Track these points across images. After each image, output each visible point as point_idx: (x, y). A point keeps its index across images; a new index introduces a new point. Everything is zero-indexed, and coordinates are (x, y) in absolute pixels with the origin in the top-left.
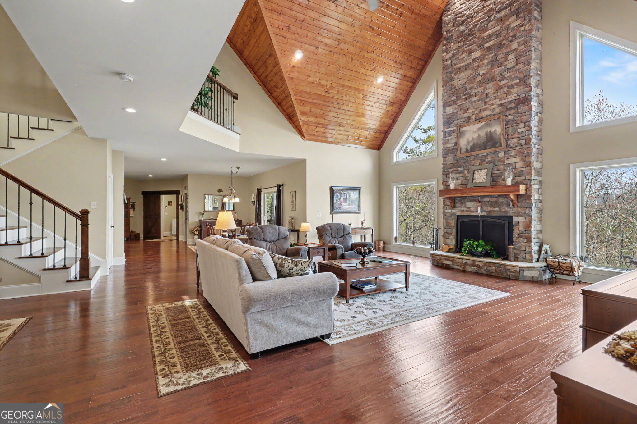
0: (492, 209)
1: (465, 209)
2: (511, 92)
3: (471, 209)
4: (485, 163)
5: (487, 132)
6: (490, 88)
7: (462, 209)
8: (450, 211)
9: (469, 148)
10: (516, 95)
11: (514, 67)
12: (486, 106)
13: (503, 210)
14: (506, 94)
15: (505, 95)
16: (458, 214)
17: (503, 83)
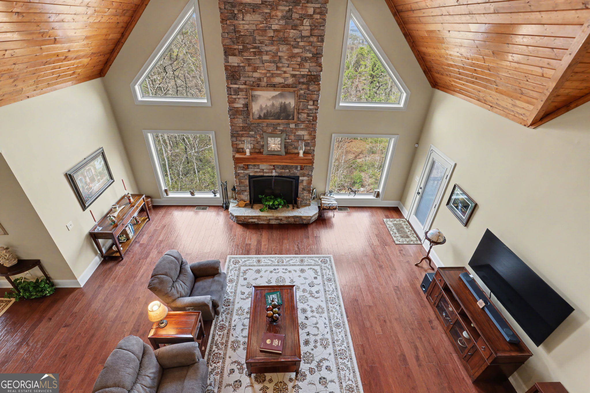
0: (283, 171)
1: (258, 170)
2: (304, 65)
3: (265, 170)
4: (277, 131)
5: (282, 103)
6: (283, 51)
7: (255, 170)
8: (242, 172)
9: (262, 115)
10: (307, 70)
11: (309, 37)
12: (279, 72)
13: (292, 172)
14: (299, 65)
15: (298, 67)
16: (251, 174)
17: (296, 51)
